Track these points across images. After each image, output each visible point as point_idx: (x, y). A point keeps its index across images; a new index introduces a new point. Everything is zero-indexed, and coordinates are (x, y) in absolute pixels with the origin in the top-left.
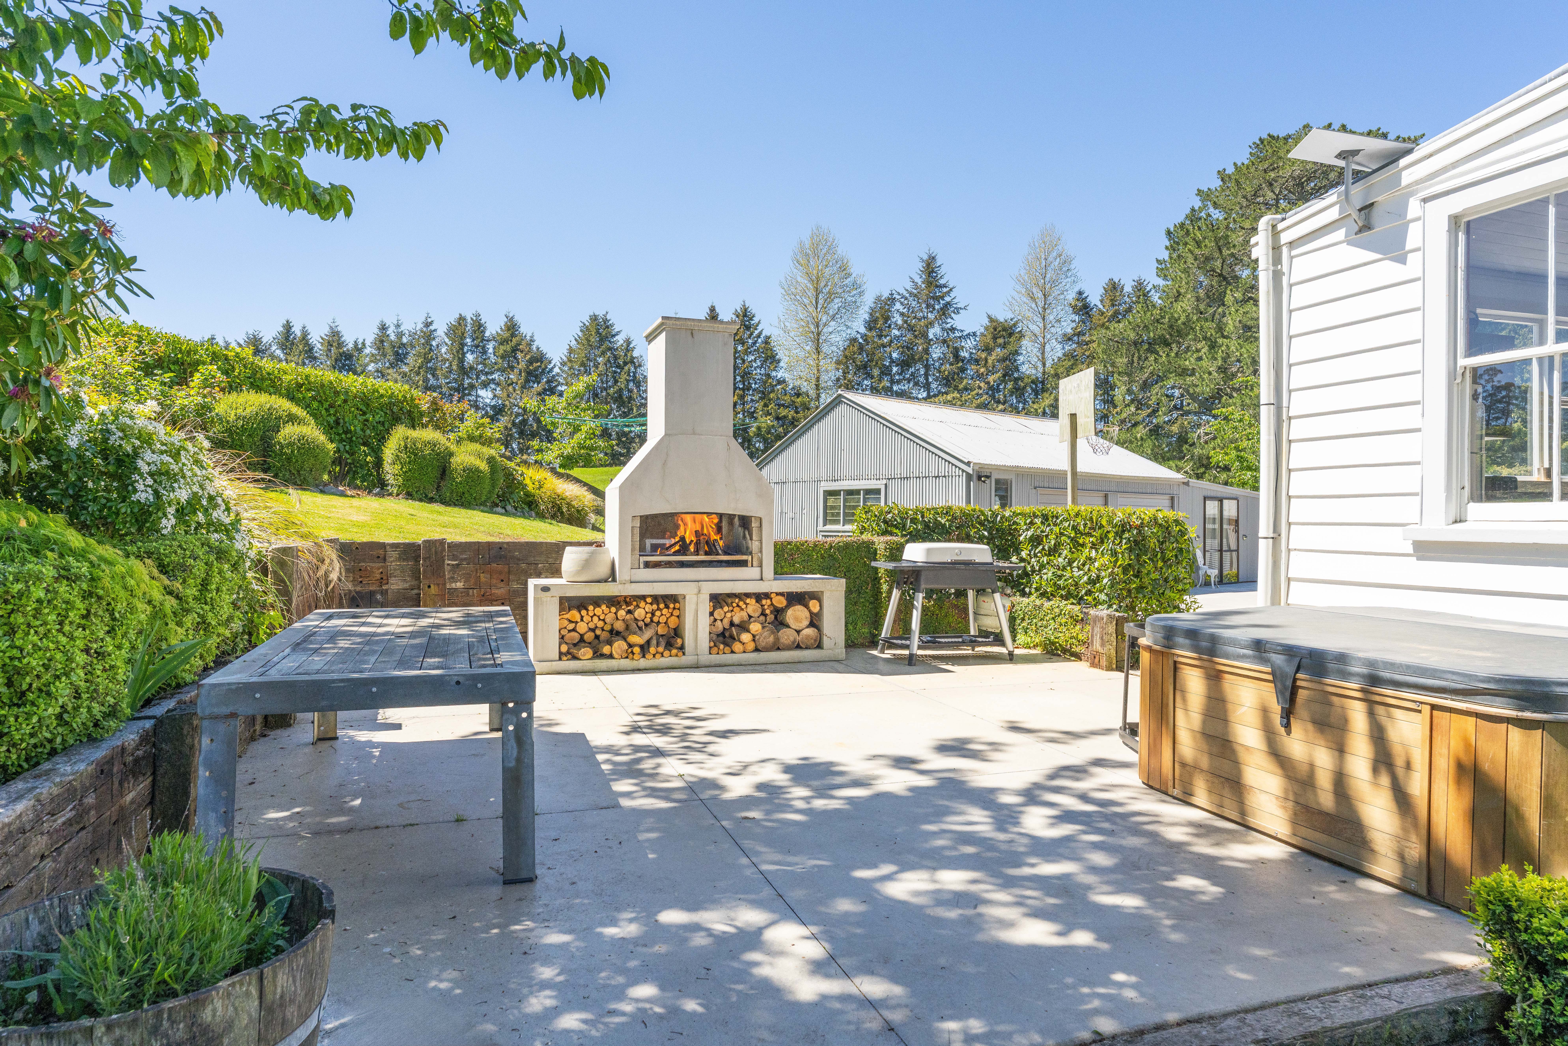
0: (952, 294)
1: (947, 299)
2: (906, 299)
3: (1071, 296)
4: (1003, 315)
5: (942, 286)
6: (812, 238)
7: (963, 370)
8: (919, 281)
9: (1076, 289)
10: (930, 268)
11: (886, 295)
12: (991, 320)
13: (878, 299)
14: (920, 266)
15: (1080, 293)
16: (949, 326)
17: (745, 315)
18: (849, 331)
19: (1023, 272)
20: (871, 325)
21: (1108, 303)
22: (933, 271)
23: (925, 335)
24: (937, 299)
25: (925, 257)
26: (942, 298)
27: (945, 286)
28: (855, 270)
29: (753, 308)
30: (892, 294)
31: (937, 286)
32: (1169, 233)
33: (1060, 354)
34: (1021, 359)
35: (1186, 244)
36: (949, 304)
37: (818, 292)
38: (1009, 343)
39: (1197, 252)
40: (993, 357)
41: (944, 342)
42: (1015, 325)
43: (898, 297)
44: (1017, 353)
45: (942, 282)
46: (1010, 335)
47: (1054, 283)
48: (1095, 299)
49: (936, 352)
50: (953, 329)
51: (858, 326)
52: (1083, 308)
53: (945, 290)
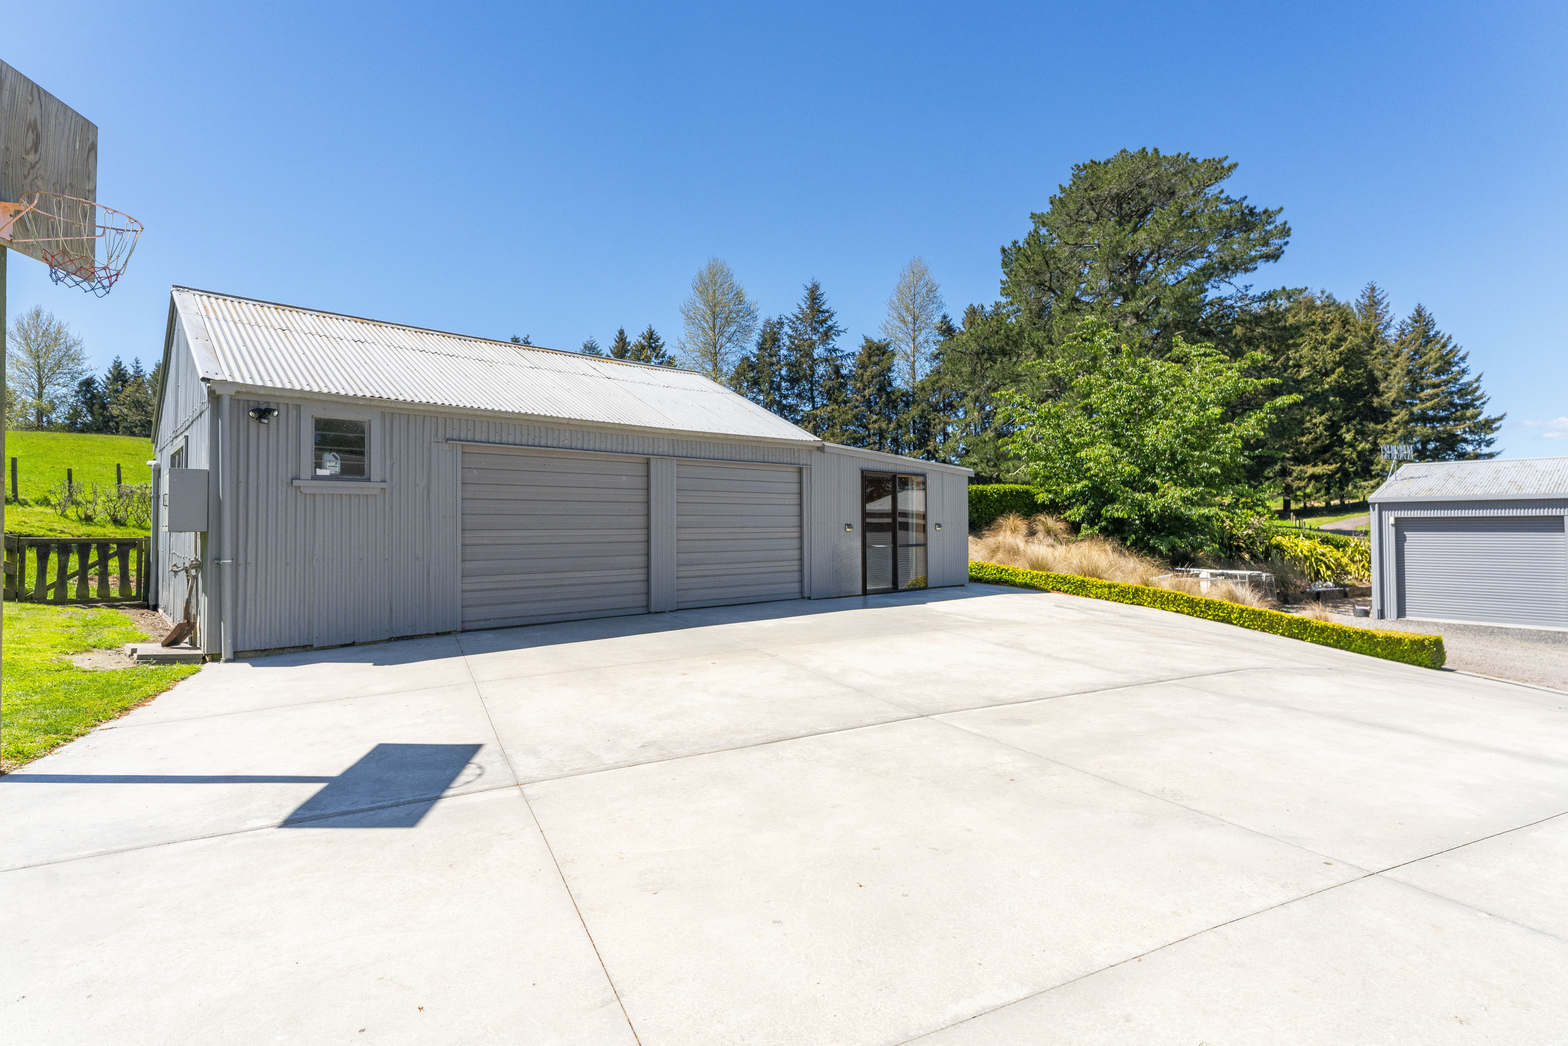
0: (834, 319)
1: (830, 323)
2: (794, 323)
3: (937, 320)
4: (877, 337)
5: (823, 312)
6: (709, 269)
7: (843, 385)
8: (804, 306)
9: (941, 314)
10: (814, 296)
11: (775, 319)
12: (867, 340)
13: (768, 323)
14: (806, 293)
15: (945, 317)
16: (830, 346)
17: (651, 337)
18: (744, 352)
19: (894, 299)
20: (761, 346)
21: (968, 325)
22: (816, 299)
23: (809, 355)
24: (822, 322)
25: (810, 286)
26: (825, 321)
27: (827, 311)
28: (749, 298)
29: (659, 332)
30: (781, 319)
31: (820, 312)
32: (1004, 250)
33: (928, 371)
34: (894, 375)
35: (1017, 260)
36: (831, 328)
37: (715, 316)
38: (882, 361)
39: (1027, 266)
40: (868, 373)
41: (827, 360)
42: (888, 345)
43: (786, 321)
44: (889, 369)
45: (824, 307)
46: (884, 353)
47: (922, 308)
48: (957, 322)
49: (821, 370)
50: (835, 350)
51: (751, 347)
52: (947, 330)
53: (827, 314)
